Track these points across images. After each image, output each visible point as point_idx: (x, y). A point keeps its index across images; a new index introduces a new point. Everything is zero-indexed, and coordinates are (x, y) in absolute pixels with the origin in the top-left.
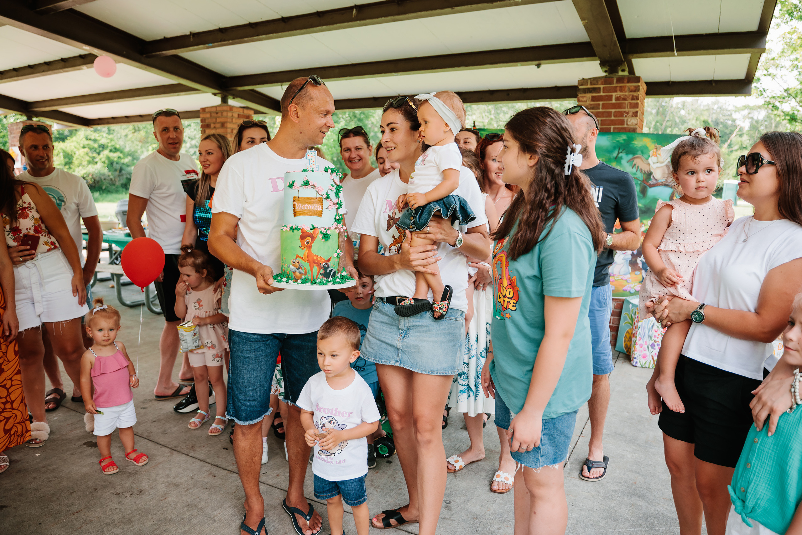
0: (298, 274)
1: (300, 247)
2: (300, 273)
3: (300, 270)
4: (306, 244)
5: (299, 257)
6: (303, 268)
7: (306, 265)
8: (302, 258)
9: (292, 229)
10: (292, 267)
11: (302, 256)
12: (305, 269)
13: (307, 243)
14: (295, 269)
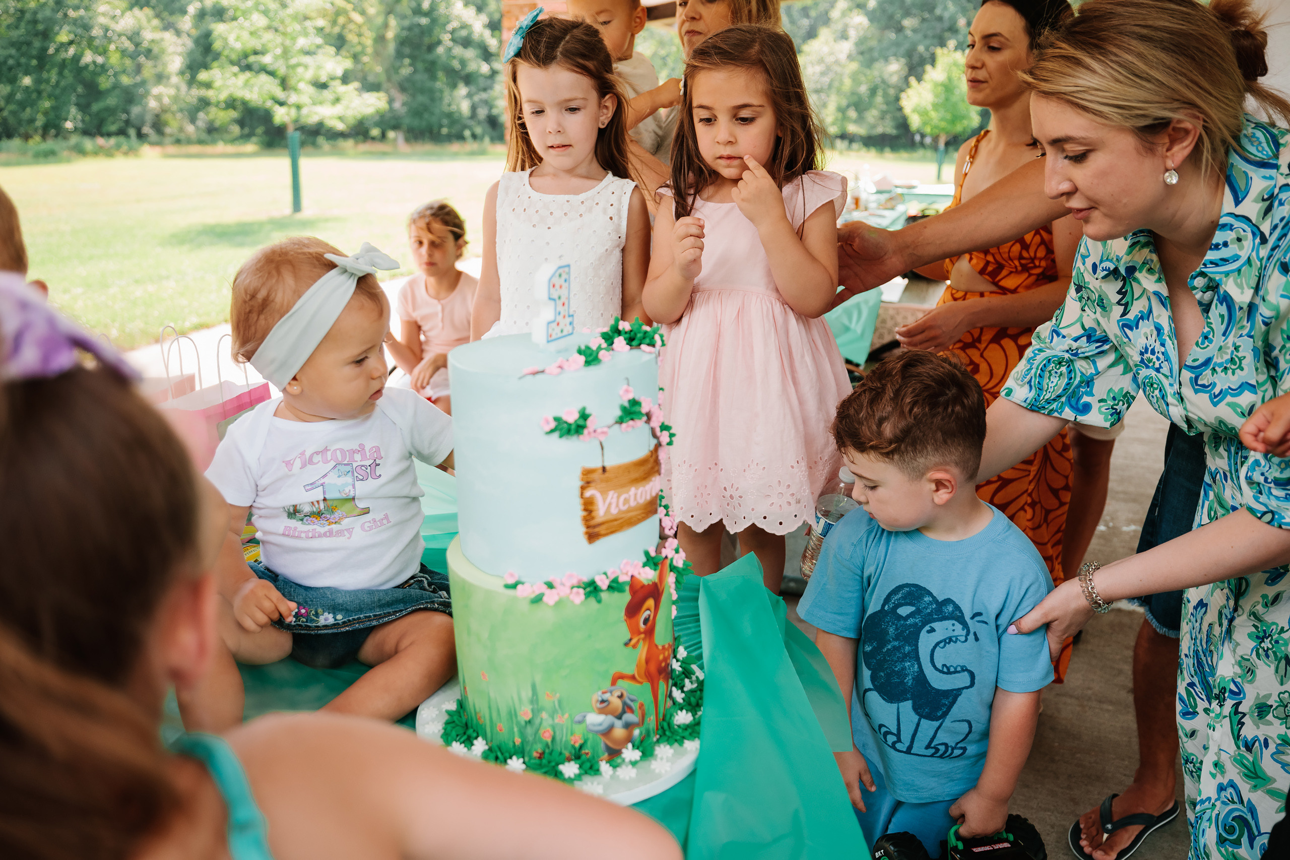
0: (619, 732)
1: (626, 644)
2: (628, 726)
3: (628, 717)
4: (642, 626)
5: (622, 677)
6: (635, 706)
7: (641, 693)
8: (633, 678)
9: (592, 589)
10: (596, 719)
11: (631, 670)
12: (641, 706)
13: (646, 621)
14: (610, 719)
